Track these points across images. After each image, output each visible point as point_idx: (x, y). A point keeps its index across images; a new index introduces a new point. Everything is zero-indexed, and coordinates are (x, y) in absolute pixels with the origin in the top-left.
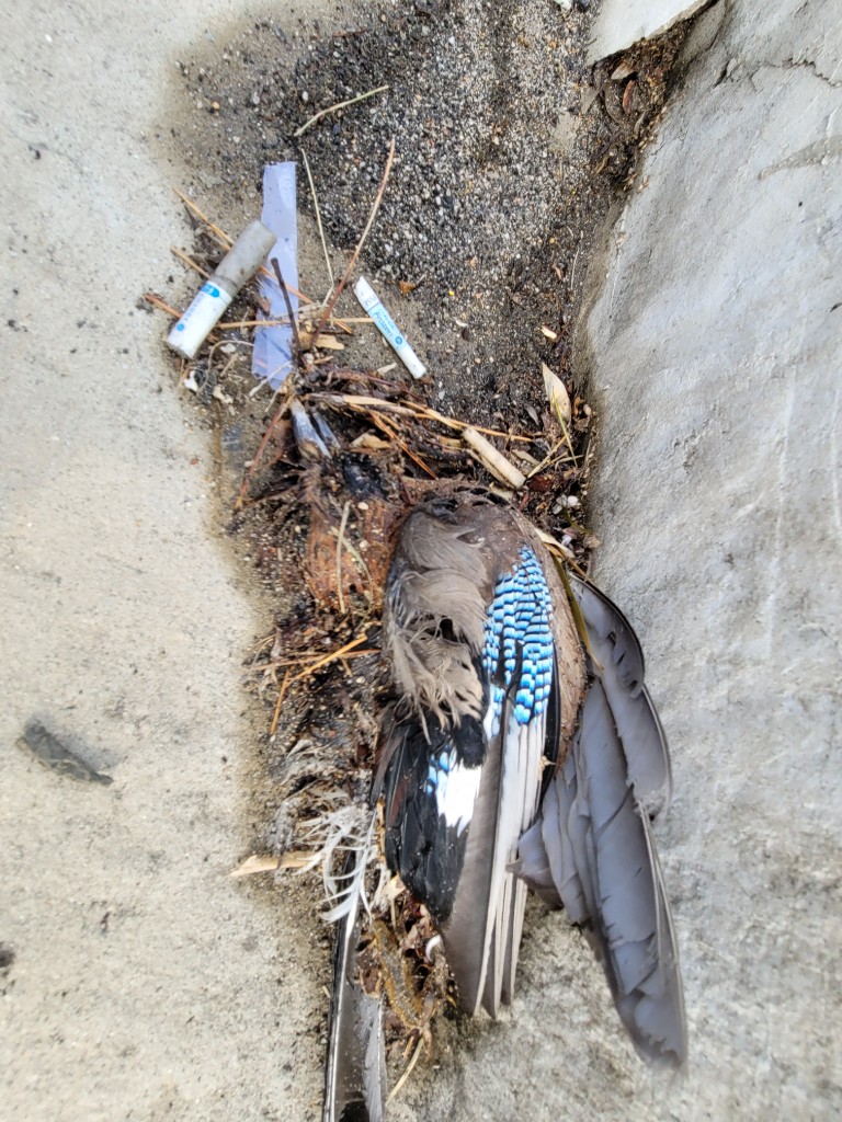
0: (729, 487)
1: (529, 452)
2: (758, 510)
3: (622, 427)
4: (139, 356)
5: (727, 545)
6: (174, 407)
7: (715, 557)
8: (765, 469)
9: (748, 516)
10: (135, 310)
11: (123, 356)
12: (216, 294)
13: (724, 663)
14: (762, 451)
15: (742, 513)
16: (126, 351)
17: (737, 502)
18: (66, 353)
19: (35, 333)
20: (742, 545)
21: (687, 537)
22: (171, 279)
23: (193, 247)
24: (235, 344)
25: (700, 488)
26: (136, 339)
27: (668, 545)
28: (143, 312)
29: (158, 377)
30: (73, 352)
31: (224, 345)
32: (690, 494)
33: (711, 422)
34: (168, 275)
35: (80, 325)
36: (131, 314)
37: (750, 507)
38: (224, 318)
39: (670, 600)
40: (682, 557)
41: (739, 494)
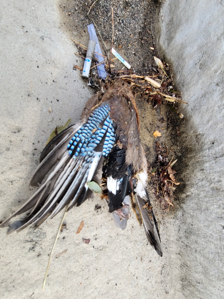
0: (213, 69)
1: (158, 79)
2: (221, 71)
3: (179, 65)
4: (78, 81)
5: (216, 82)
6: (88, 91)
7: (214, 85)
8: (221, 62)
9: (219, 74)
10: (73, 70)
11: (75, 82)
12: (89, 61)
13: (222, 106)
14: (219, 58)
15: (217, 73)
16: (75, 81)
17: (216, 72)
18: (65, 85)
19: (58, 82)
20: (219, 80)
21: (205, 84)
22: (77, 61)
23: (78, 51)
24: (95, 72)
25: (205, 72)
26: (76, 77)
27: (201, 87)
28: (75, 70)
29: (82, 85)
30: (66, 84)
31: (93, 73)
32: (203, 74)
33: (204, 56)
34: (76, 60)
35: (65, 77)
36: (73, 72)
37: (219, 71)
38: (91, 66)
39: (205, 99)
40: (205, 89)
41: (216, 69)
